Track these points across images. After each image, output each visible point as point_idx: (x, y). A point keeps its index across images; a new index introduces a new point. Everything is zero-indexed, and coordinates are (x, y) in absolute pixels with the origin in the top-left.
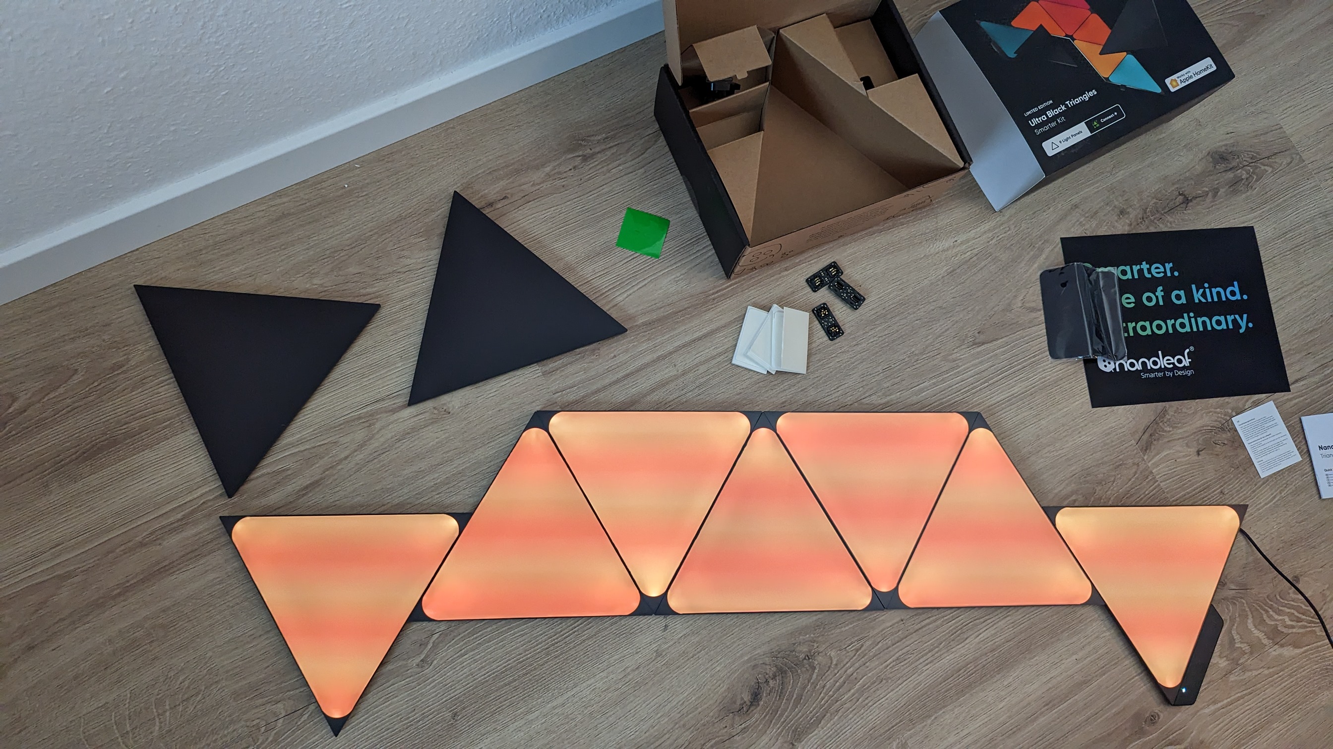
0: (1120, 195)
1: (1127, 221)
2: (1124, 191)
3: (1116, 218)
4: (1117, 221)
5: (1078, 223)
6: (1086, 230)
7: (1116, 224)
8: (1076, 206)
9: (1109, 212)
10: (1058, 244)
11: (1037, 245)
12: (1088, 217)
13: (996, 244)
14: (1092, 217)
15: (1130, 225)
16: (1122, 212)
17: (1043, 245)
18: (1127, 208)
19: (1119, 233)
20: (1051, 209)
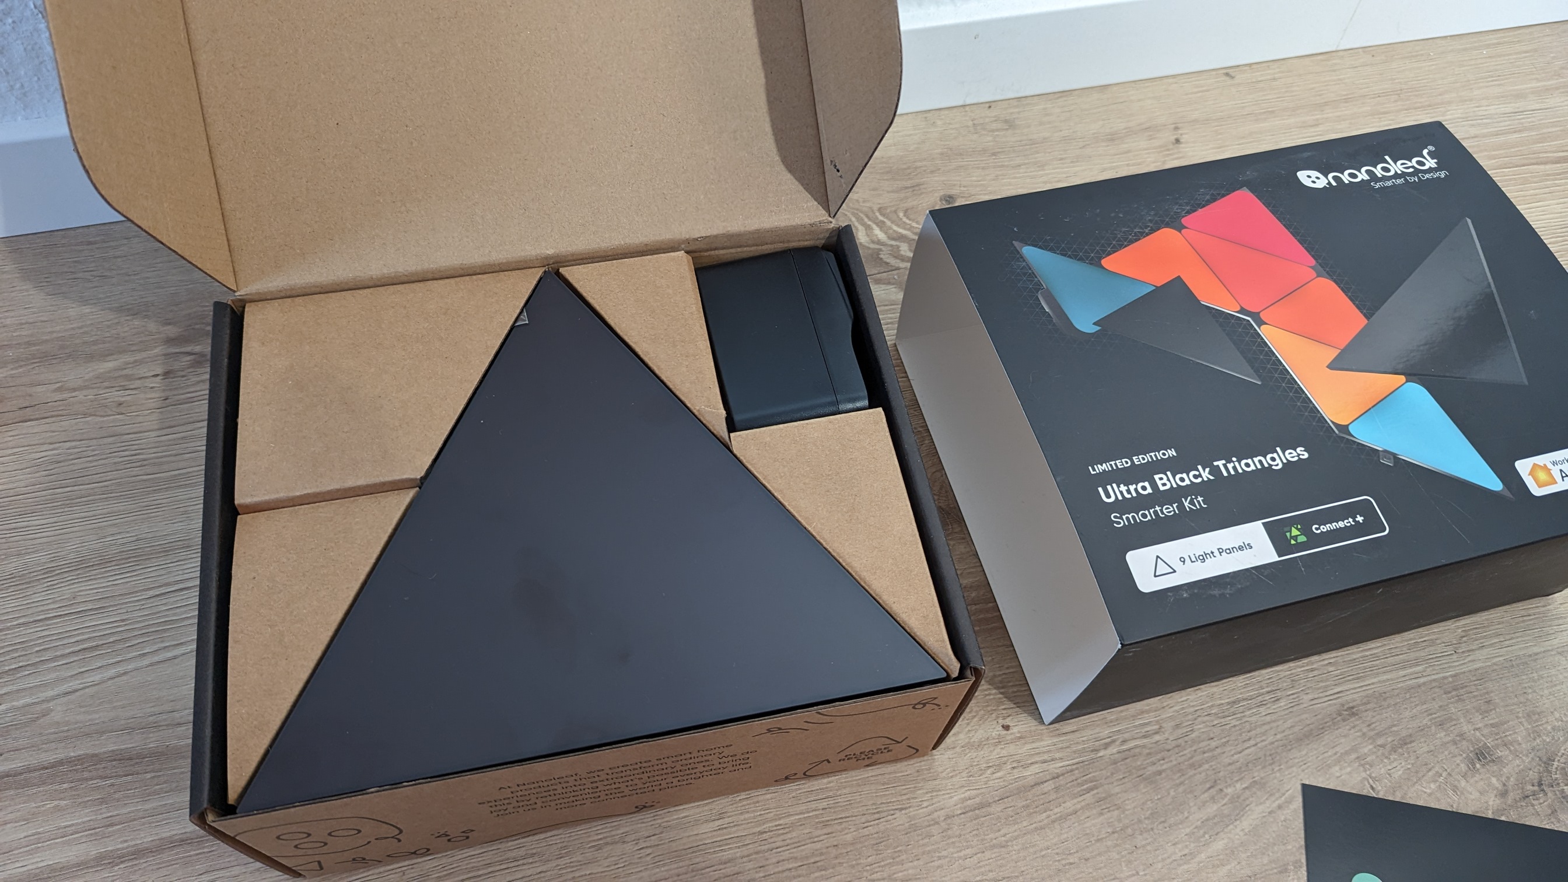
0: (1478, 710)
1: (1494, 780)
2: (1488, 702)
3: (1463, 767)
4: (1464, 776)
5: (1354, 756)
6: (1374, 779)
7: (1463, 783)
8: (1351, 712)
9: (1444, 744)
10: (1289, 801)
11: (1230, 790)
12: (1383, 746)
13: (1115, 763)
14: (1394, 750)
15: (1504, 794)
16: (1482, 755)
17: (1248, 793)
18: (1497, 746)
19: (1469, 811)
20: (1282, 703)
